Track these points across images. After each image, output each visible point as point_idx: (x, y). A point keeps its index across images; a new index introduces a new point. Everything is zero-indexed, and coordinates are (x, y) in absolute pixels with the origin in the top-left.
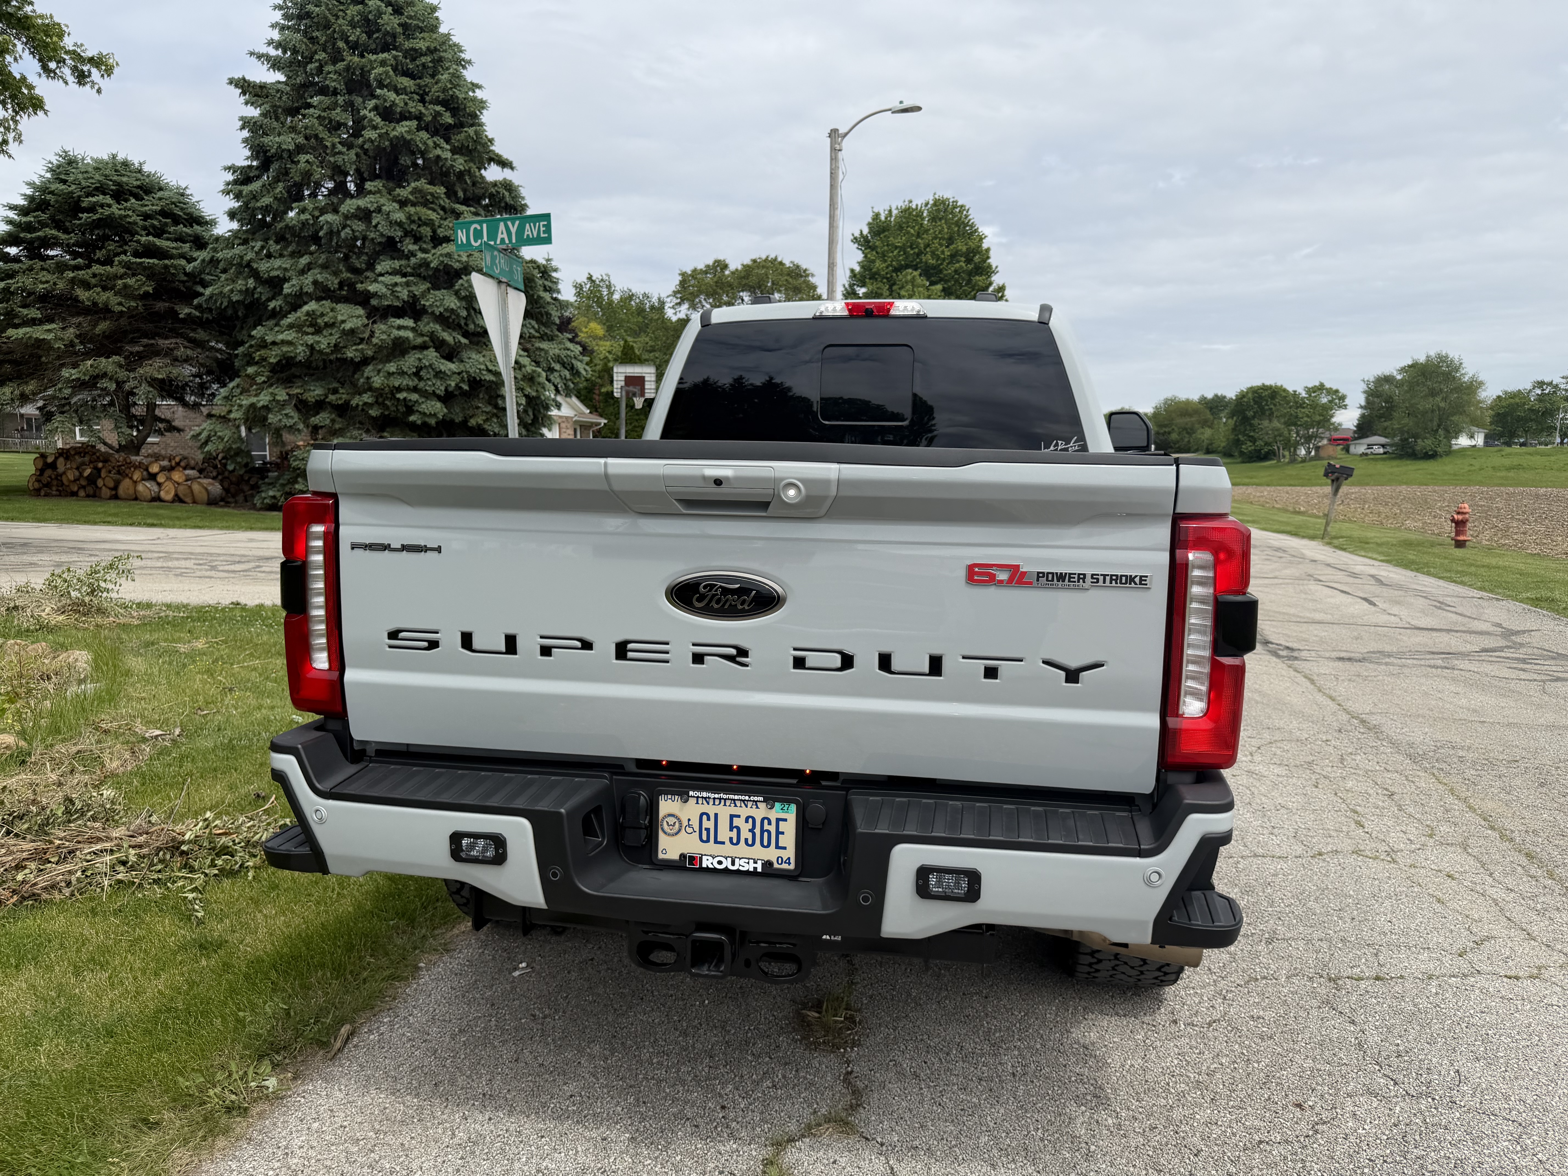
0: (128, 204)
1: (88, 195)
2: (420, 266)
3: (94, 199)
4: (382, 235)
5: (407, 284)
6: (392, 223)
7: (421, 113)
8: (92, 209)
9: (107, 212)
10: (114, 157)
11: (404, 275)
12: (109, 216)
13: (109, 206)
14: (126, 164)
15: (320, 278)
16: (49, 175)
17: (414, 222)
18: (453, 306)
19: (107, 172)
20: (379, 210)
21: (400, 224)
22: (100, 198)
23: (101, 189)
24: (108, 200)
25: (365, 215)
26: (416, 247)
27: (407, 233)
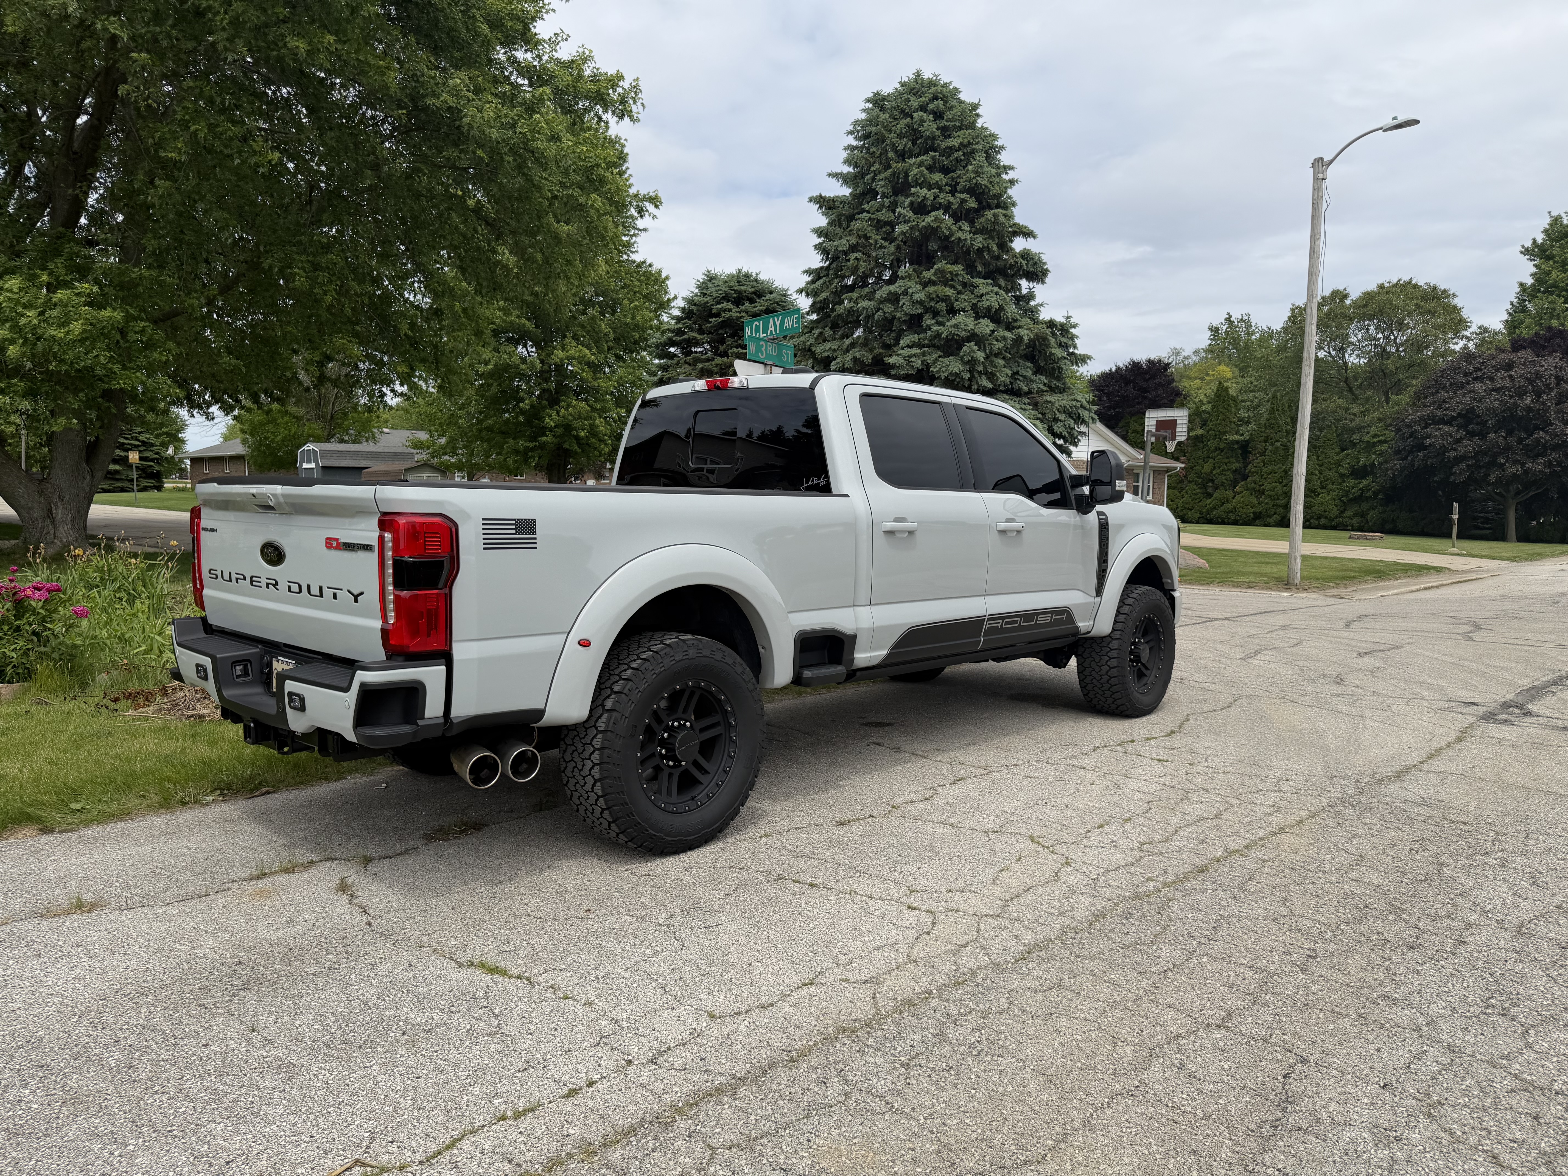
0: (743, 308)
1: (719, 303)
2: (935, 337)
3: (719, 306)
4: (906, 314)
5: (924, 354)
6: (914, 303)
7: (949, 202)
8: (717, 315)
9: (727, 315)
10: (740, 271)
11: (922, 346)
12: (728, 319)
13: (730, 310)
14: (747, 276)
15: (858, 355)
16: (697, 291)
17: (933, 299)
18: (956, 370)
19: (732, 284)
20: (905, 293)
21: (921, 303)
22: (725, 305)
23: (726, 298)
24: (730, 305)
25: (894, 299)
26: (933, 322)
27: (927, 310)
